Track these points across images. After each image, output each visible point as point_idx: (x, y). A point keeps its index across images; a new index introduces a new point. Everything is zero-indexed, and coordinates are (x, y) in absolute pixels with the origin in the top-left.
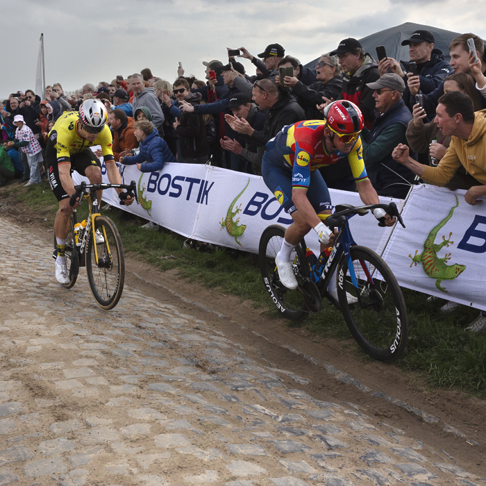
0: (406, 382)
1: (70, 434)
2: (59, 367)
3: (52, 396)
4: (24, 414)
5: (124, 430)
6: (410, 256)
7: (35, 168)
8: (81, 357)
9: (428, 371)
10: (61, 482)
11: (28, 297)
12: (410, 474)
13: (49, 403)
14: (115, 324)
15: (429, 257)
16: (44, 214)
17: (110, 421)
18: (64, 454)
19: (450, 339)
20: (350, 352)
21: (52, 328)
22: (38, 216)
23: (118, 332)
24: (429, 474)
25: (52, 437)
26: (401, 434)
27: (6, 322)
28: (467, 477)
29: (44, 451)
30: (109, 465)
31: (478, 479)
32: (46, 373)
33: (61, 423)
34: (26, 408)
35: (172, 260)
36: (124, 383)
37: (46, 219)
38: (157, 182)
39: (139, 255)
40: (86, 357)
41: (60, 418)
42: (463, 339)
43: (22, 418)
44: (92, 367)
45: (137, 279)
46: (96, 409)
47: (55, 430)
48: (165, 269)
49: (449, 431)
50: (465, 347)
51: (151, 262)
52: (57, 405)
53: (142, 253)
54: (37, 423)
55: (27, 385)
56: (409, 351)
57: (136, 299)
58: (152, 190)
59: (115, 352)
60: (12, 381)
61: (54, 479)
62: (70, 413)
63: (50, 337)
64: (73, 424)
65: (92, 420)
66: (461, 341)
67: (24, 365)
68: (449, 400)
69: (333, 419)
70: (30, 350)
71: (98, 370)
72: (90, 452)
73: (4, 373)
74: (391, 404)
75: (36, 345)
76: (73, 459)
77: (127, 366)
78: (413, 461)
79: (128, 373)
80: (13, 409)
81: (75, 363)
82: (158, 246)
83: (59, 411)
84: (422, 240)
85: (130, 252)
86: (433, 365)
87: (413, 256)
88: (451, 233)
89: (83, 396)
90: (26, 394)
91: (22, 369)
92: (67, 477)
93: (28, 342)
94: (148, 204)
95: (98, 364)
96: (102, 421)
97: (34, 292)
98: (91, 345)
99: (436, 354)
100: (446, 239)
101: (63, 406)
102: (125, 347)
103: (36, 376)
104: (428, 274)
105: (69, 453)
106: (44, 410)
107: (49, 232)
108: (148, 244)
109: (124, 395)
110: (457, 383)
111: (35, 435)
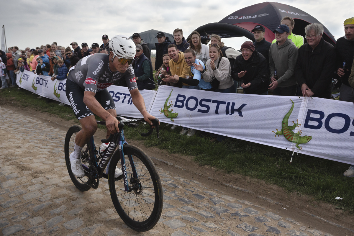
0: (162, 153)
1: (41, 182)
2: (31, 159)
3: (30, 170)
4: (19, 177)
5: (63, 179)
6: (160, 111)
7: (4, 82)
8: (39, 154)
9: (168, 148)
10: (40, 200)
11: (11, 133)
12: (166, 182)
13: (30, 172)
14: (51, 141)
15: (166, 110)
16: (11, 100)
17: (57, 176)
18: (39, 190)
19: (175, 138)
20: (142, 145)
21: (25, 144)
22: (8, 102)
23: (53, 144)
24: (172, 181)
25: (33, 184)
26: (162, 170)
27: (3, 144)
28: (184, 180)
29: (30, 190)
30: (59, 191)
31: (187, 180)
32: (26, 161)
33: (36, 179)
34: (19, 175)
35: (71, 117)
36: (60, 162)
37: (12, 103)
38: (62, 87)
39: (57, 115)
40: (42, 154)
41: (35, 177)
42: (179, 137)
43: (18, 179)
44: (45, 158)
45: (57, 124)
46: (49, 172)
47: (34, 182)
48: (68, 120)
49: (177, 167)
50: (180, 140)
51: (62, 117)
52: (33, 172)
53: (58, 114)
54: (26, 180)
55: (18, 167)
56: (162, 143)
57: (58, 132)
58: (60, 90)
59: (54, 151)
60: (11, 166)
61: (37, 199)
62: (39, 175)
63: (25, 148)
64: (41, 179)
65: (49, 176)
66: (178, 138)
67: (15, 159)
68: (176, 157)
69: (139, 167)
70: (16, 153)
71: (48, 158)
72: (50, 188)
73: (6, 163)
74: (157, 160)
75: (19, 151)
76: (43, 191)
77: (60, 156)
78: (167, 177)
79: (60, 158)
80: (13, 176)
81: (37, 157)
82: (64, 112)
83: (34, 175)
84: (163, 105)
85: (53, 114)
86: (170, 147)
87: (161, 110)
88: (172, 102)
89: (43, 168)
90: (18, 170)
91: (14, 161)
92: (42, 198)
93: (15, 150)
94: (59, 95)
95: (47, 156)
96: (54, 176)
97: (13, 131)
98: (43, 150)
99: (171, 143)
100: (170, 104)
101: (36, 173)
102: (57, 149)
103: (21, 163)
104: (166, 116)
105: (41, 189)
106: (28, 175)
107: (15, 108)
108: (60, 111)
109: (60, 166)
110: (178, 152)
111: (25, 184)
